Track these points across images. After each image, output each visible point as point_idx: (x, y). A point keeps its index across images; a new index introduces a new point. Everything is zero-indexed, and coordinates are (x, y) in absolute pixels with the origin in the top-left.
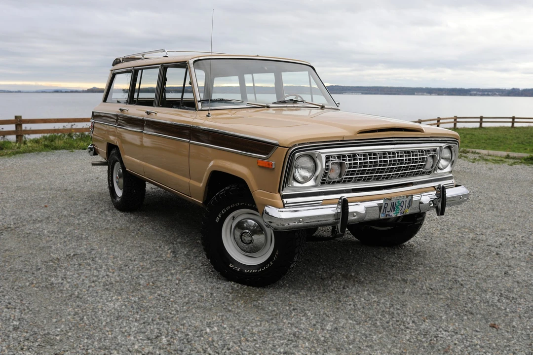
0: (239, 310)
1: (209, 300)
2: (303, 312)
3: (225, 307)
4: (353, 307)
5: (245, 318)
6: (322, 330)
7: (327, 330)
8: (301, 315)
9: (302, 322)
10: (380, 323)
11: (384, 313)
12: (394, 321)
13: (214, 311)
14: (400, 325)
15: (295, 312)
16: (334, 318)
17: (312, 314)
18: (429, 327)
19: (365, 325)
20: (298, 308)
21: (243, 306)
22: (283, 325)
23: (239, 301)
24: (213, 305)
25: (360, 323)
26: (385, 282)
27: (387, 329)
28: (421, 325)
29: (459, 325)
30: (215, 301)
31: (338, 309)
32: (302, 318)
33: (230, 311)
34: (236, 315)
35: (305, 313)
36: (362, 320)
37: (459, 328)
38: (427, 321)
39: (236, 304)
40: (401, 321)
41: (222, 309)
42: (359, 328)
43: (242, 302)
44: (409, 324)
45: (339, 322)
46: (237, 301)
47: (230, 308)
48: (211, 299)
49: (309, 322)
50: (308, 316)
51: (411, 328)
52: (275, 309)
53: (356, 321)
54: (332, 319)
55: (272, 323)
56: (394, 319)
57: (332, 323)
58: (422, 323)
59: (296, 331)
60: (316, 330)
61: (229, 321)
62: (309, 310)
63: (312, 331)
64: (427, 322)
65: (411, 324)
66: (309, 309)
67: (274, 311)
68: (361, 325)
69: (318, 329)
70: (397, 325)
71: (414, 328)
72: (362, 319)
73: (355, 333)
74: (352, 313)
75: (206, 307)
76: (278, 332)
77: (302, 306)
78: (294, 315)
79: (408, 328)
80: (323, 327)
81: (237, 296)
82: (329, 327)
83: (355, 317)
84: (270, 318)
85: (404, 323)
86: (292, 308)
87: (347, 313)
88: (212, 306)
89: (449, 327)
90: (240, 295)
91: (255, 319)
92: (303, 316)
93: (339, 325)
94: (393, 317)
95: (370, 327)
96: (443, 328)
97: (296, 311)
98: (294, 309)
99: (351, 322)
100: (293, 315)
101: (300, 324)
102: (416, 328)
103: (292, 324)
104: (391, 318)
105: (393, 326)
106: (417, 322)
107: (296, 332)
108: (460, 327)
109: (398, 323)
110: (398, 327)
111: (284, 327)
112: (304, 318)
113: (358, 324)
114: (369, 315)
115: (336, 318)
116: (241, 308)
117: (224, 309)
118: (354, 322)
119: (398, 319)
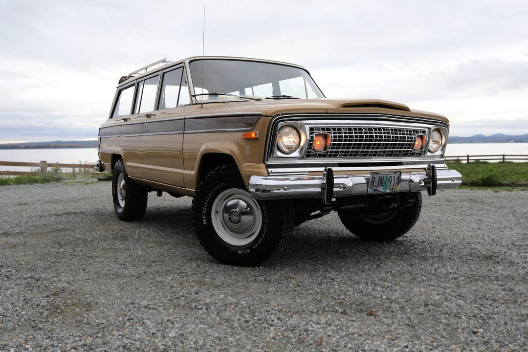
0: (54, 327)
1: (14, 320)
2: (141, 322)
3: (34, 325)
4: (206, 311)
5: (60, 334)
6: (162, 339)
7: (170, 337)
8: (138, 325)
9: (138, 332)
10: (238, 323)
11: (243, 313)
12: (255, 319)
13: (17, 332)
14: (263, 323)
15: (129, 323)
16: (181, 324)
17: (152, 323)
18: (297, 322)
19: (219, 328)
20: (135, 317)
21: (60, 322)
22: (112, 338)
23: (57, 317)
24: (18, 325)
25: (213, 327)
26: (246, 284)
27: (246, 329)
28: (288, 321)
29: (332, 317)
30: (23, 320)
31: (186, 314)
32: (138, 328)
33: (40, 329)
34: (48, 333)
35: (143, 323)
36: (216, 323)
37: (333, 320)
38: (295, 316)
39: (51, 320)
40: (264, 320)
41: (30, 328)
42: (212, 332)
43: (61, 317)
44: (273, 321)
45: (187, 328)
46: (54, 317)
47: (41, 326)
48: (17, 318)
49: (147, 330)
50: (147, 325)
51: (276, 325)
52: (104, 321)
53: (208, 325)
54: (178, 326)
55: (97, 337)
56: (255, 318)
57: (177, 330)
58: (289, 319)
59: (127, 342)
60: (155, 338)
61: (35, 340)
62: (149, 319)
63: (149, 341)
64: (295, 318)
65: (276, 321)
66: (149, 317)
67: (103, 323)
68: (214, 329)
69: (158, 338)
70: (259, 324)
71: (279, 324)
72: (216, 321)
73: (206, 338)
74: (204, 317)
75: (7, 328)
76: (103, 346)
77: (140, 316)
78: (129, 326)
79: (271, 325)
80: (165, 335)
81: (54, 312)
82: (172, 334)
83: (207, 321)
84: (96, 331)
85: (267, 321)
86: (127, 318)
87: (197, 317)
88: (16, 326)
89: (321, 320)
90: (59, 311)
91: (74, 334)
92: (140, 326)
93: (186, 331)
94: (254, 316)
95: (226, 329)
96: (314, 321)
97: (131, 321)
98: (129, 320)
99: (202, 326)
100: (126, 325)
101: (135, 334)
102: (282, 324)
103: (123, 336)
104: (252, 318)
105: (254, 325)
106: (283, 318)
107: (127, 344)
108: (333, 318)
109: (260, 322)
110: (260, 325)
111: (113, 339)
112: (141, 328)
113: (210, 328)
114: (225, 316)
115: (183, 324)
116: (57, 324)
117: (33, 327)
118: (206, 326)
119: (260, 318)
